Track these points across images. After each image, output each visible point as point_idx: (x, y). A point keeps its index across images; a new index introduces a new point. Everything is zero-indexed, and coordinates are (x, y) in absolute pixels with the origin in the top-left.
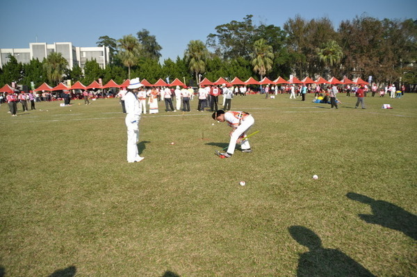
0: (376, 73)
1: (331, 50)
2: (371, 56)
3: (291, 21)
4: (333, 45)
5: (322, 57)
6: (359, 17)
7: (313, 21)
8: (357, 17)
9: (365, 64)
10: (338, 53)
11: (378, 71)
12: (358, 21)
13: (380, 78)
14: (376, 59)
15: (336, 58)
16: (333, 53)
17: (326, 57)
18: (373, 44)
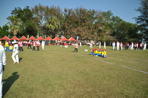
1: (52, 21)
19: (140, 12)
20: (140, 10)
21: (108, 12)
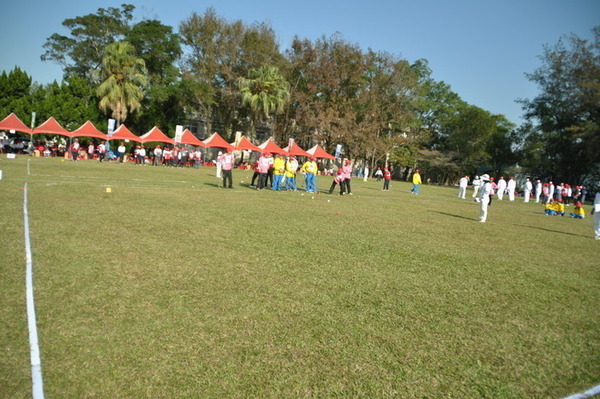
0: (350, 141)
1: (267, 84)
2: (343, 109)
3: (195, 18)
4: (273, 75)
5: (247, 95)
6: (328, 38)
7: (239, 25)
8: (324, 38)
9: (332, 124)
10: (280, 92)
11: (354, 137)
12: (326, 46)
13: (356, 151)
14: (351, 116)
15: (275, 101)
16: (271, 91)
17: (256, 97)
18: (349, 88)
19: (538, 84)
20: (542, 78)
21: (418, 63)
